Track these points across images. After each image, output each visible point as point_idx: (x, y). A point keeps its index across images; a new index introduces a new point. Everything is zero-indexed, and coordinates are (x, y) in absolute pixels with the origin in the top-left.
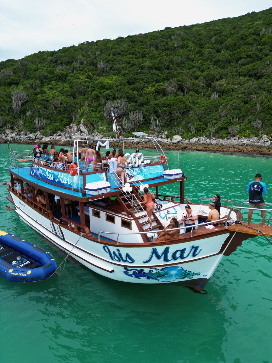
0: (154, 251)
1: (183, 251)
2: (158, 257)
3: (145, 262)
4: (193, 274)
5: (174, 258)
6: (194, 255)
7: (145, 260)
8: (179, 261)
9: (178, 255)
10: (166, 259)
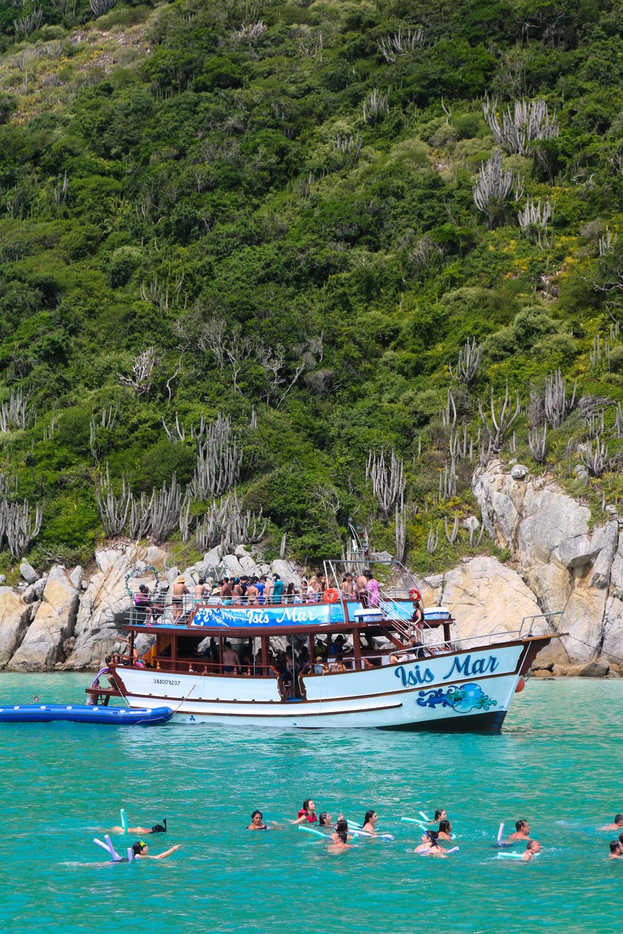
0: (456, 661)
1: (482, 662)
2: (459, 670)
3: (445, 678)
4: (490, 703)
5: (474, 672)
6: (492, 670)
7: (445, 675)
8: (478, 675)
9: (477, 667)
10: (466, 673)
